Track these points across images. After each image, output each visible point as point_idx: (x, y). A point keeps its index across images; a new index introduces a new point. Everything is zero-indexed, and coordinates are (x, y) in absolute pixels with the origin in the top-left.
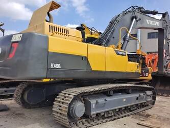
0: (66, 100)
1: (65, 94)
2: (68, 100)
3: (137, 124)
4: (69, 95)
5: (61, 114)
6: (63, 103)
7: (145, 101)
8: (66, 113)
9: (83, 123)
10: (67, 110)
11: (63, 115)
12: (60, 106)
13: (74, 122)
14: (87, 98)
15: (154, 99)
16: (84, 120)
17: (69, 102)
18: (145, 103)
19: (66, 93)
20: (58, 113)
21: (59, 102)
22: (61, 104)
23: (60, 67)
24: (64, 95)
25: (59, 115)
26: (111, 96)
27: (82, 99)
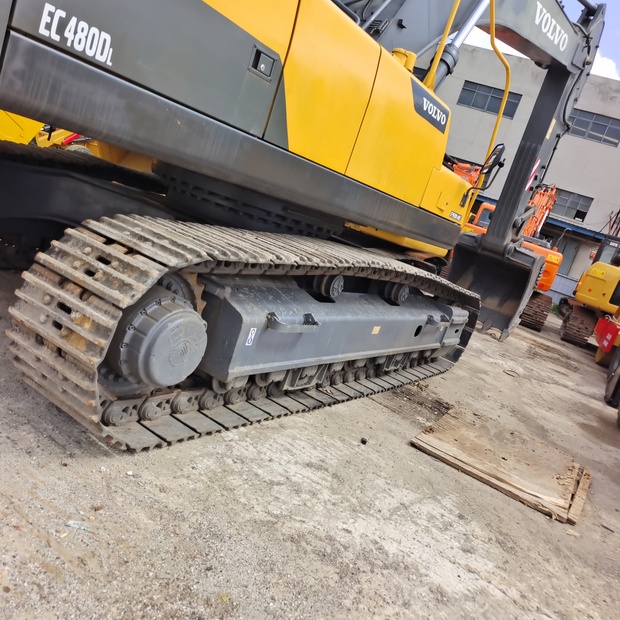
0: (109, 280)
1: (109, 241)
2: (124, 287)
3: (413, 445)
4: (131, 251)
5: (60, 352)
6: (85, 293)
7: (438, 345)
8: (97, 360)
9: (174, 411)
10: (105, 343)
11: (76, 364)
12: (65, 308)
13: (130, 404)
14: (226, 293)
15: (465, 339)
16: (183, 398)
17: (126, 301)
18: (433, 351)
19: (113, 234)
20: (40, 340)
21: (63, 281)
22: (70, 297)
23: (105, 57)
24: (98, 243)
25: (44, 353)
26: (332, 301)
27: (198, 291)
